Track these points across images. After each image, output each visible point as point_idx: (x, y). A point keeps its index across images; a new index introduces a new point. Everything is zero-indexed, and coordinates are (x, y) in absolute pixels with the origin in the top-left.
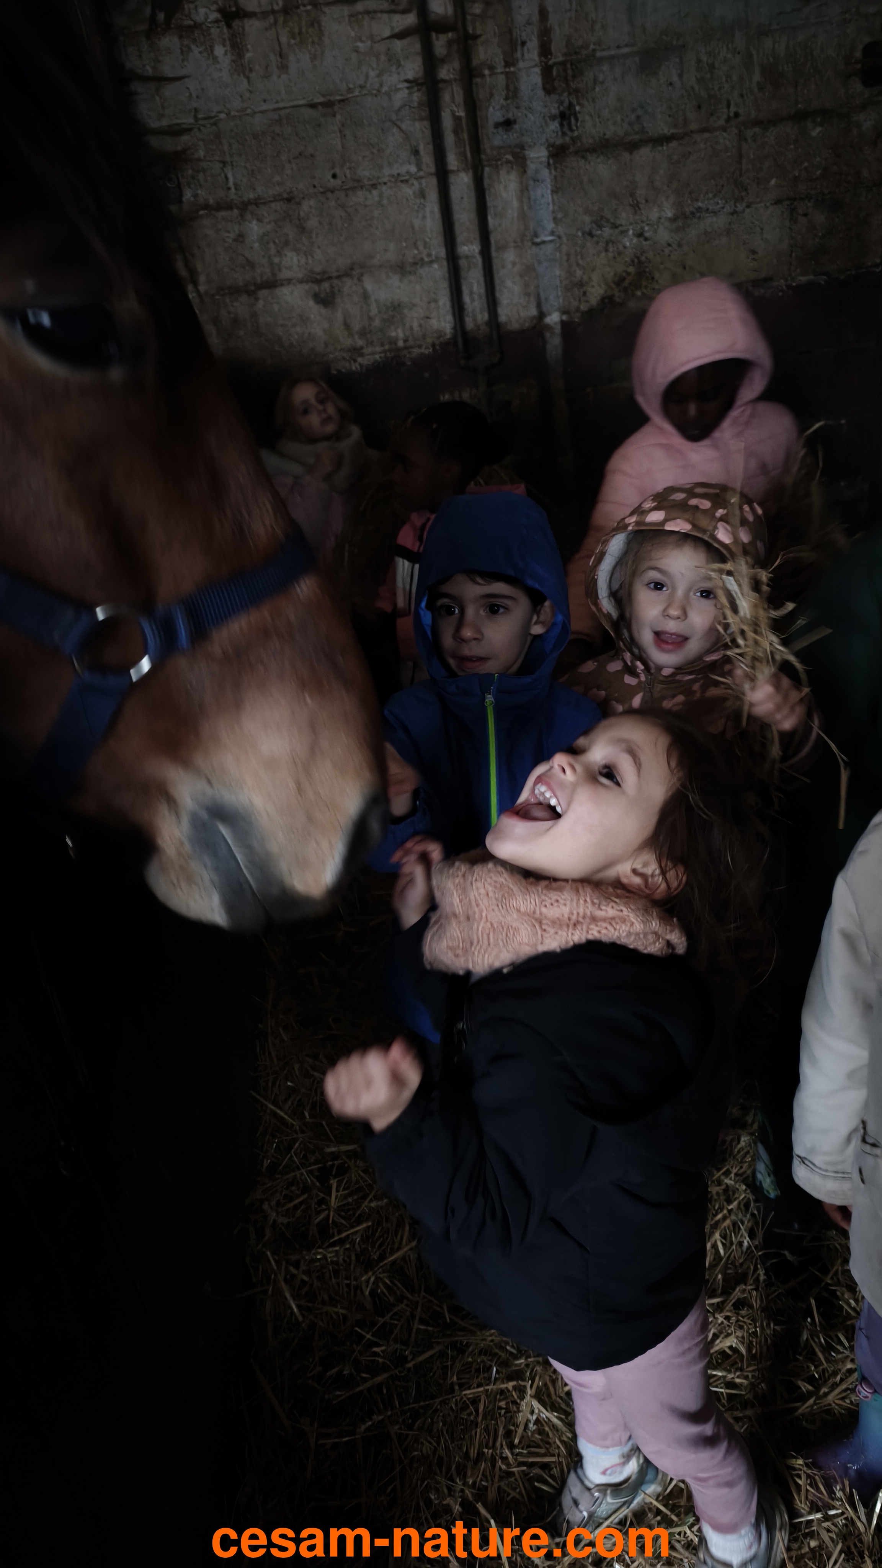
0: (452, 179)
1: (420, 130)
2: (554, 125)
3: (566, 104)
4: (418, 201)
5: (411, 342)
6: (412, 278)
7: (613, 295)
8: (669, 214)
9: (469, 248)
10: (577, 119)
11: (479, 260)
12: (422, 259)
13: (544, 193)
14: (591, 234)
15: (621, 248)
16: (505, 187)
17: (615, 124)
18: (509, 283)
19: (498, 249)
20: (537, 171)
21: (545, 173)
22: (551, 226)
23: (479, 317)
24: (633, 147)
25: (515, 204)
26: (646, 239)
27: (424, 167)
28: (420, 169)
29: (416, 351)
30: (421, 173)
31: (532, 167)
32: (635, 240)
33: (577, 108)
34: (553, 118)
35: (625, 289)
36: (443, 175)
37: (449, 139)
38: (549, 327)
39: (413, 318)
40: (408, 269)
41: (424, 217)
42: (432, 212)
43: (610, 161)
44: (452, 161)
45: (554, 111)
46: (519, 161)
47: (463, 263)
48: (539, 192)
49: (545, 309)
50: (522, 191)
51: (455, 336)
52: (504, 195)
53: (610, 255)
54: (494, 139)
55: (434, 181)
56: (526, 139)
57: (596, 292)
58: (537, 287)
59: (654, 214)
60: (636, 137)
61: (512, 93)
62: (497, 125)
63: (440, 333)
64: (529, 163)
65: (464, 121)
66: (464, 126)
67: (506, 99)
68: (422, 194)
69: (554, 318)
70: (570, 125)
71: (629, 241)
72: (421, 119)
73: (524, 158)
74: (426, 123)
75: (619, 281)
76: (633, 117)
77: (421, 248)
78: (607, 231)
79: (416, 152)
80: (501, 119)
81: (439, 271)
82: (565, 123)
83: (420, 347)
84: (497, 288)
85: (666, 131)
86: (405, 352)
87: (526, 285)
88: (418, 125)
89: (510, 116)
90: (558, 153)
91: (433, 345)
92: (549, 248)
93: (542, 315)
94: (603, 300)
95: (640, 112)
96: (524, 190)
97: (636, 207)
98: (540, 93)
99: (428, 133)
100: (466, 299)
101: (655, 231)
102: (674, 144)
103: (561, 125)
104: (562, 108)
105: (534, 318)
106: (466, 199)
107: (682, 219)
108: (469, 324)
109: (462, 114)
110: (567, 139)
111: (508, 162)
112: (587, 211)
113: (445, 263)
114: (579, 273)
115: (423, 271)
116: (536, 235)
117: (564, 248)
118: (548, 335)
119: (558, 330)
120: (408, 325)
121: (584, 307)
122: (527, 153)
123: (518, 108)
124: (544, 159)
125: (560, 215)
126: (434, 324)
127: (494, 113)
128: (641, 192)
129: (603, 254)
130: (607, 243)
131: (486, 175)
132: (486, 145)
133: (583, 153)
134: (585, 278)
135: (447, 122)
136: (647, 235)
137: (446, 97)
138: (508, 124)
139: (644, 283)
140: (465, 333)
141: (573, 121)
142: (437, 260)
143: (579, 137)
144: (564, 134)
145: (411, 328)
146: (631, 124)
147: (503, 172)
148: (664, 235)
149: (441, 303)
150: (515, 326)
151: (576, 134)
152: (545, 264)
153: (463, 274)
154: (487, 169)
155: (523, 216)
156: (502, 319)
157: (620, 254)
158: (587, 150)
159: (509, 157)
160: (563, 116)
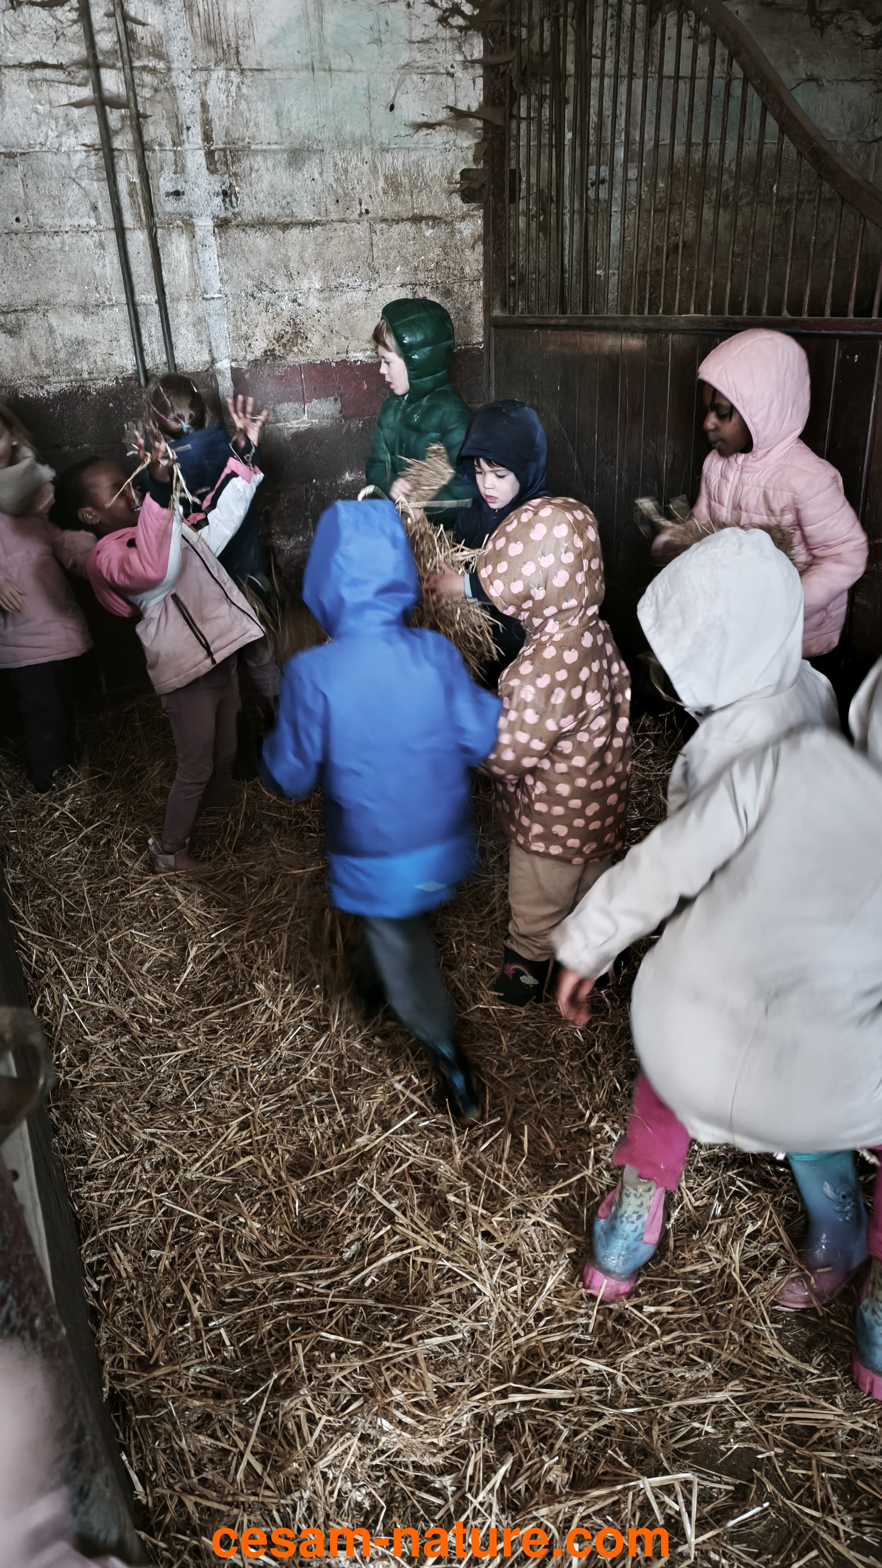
0: (128, 235)
1: (99, 189)
2: (218, 200)
3: (227, 184)
4: (98, 251)
5: (95, 375)
6: (95, 318)
7: (274, 350)
8: (318, 287)
9: (147, 297)
10: (237, 199)
11: (156, 307)
12: (103, 303)
13: (210, 255)
14: (252, 295)
15: (279, 310)
16: (177, 248)
17: (269, 206)
18: (183, 331)
19: (172, 300)
20: (205, 238)
21: (211, 240)
22: (218, 285)
23: (158, 358)
24: (285, 227)
25: (186, 262)
26: (299, 305)
27: (102, 221)
28: (99, 223)
29: (100, 384)
30: (101, 227)
31: (199, 234)
32: (290, 304)
33: (237, 189)
34: (218, 195)
35: (284, 345)
36: (120, 231)
37: (125, 201)
38: (220, 372)
39: (97, 353)
40: (91, 309)
41: (104, 266)
42: (112, 263)
43: (267, 236)
44: (128, 220)
45: (218, 189)
46: (188, 226)
47: (141, 309)
48: (207, 256)
49: (216, 356)
50: (192, 253)
51: (137, 372)
52: (176, 255)
53: (270, 315)
54: (166, 206)
55: (113, 235)
56: (193, 209)
57: (259, 346)
58: (209, 336)
59: (305, 285)
60: (288, 220)
61: (180, 169)
62: (168, 194)
63: (123, 370)
64: (196, 229)
65: (138, 187)
66: (139, 192)
67: (175, 173)
68: (102, 246)
69: (224, 365)
70: (231, 201)
71: (285, 305)
72: (99, 180)
73: (193, 225)
74: (105, 185)
75: (279, 338)
76: (284, 202)
77: (102, 292)
78: (266, 295)
79: (95, 208)
80: (172, 190)
81: (121, 314)
82: (227, 200)
83: (104, 379)
84: (173, 334)
85: (312, 217)
86: (90, 383)
87: (199, 334)
88: (95, 184)
89: (179, 188)
90: (222, 225)
91: (117, 379)
92: (218, 304)
93: (213, 361)
94: (266, 352)
95: (289, 199)
96: (193, 252)
97: (290, 277)
98: (205, 171)
99: (106, 193)
100: (145, 340)
101: (307, 298)
102: (318, 229)
103: (224, 201)
104: (224, 187)
105: (205, 363)
106: (142, 254)
107: (329, 291)
108: (149, 364)
109: (136, 179)
110: (229, 214)
111: (178, 227)
112: (248, 276)
113: (126, 308)
114: (244, 328)
115: (106, 313)
116: (206, 292)
117: (231, 305)
118: (219, 378)
119: (228, 374)
120: (91, 360)
121: (250, 357)
122: (194, 220)
123: (186, 182)
124: (211, 228)
125: (226, 277)
126: (117, 360)
127: (164, 183)
128: (292, 265)
129: (264, 314)
130: (268, 304)
131: (159, 235)
132: (158, 209)
133: (244, 226)
134: (250, 332)
135: (123, 187)
136: (300, 301)
137: (121, 164)
138: (177, 194)
139: (300, 341)
140: (145, 371)
141: (234, 199)
142: (117, 304)
143: (239, 214)
144: (226, 209)
145: (95, 362)
146: (282, 208)
147: (175, 235)
148: (314, 303)
149: (122, 342)
151: (236, 210)
152: (216, 317)
153: (141, 319)
154: (160, 231)
155: (194, 275)
156: (179, 361)
157: (278, 315)
158: (246, 225)
159: (179, 222)
160: (225, 193)
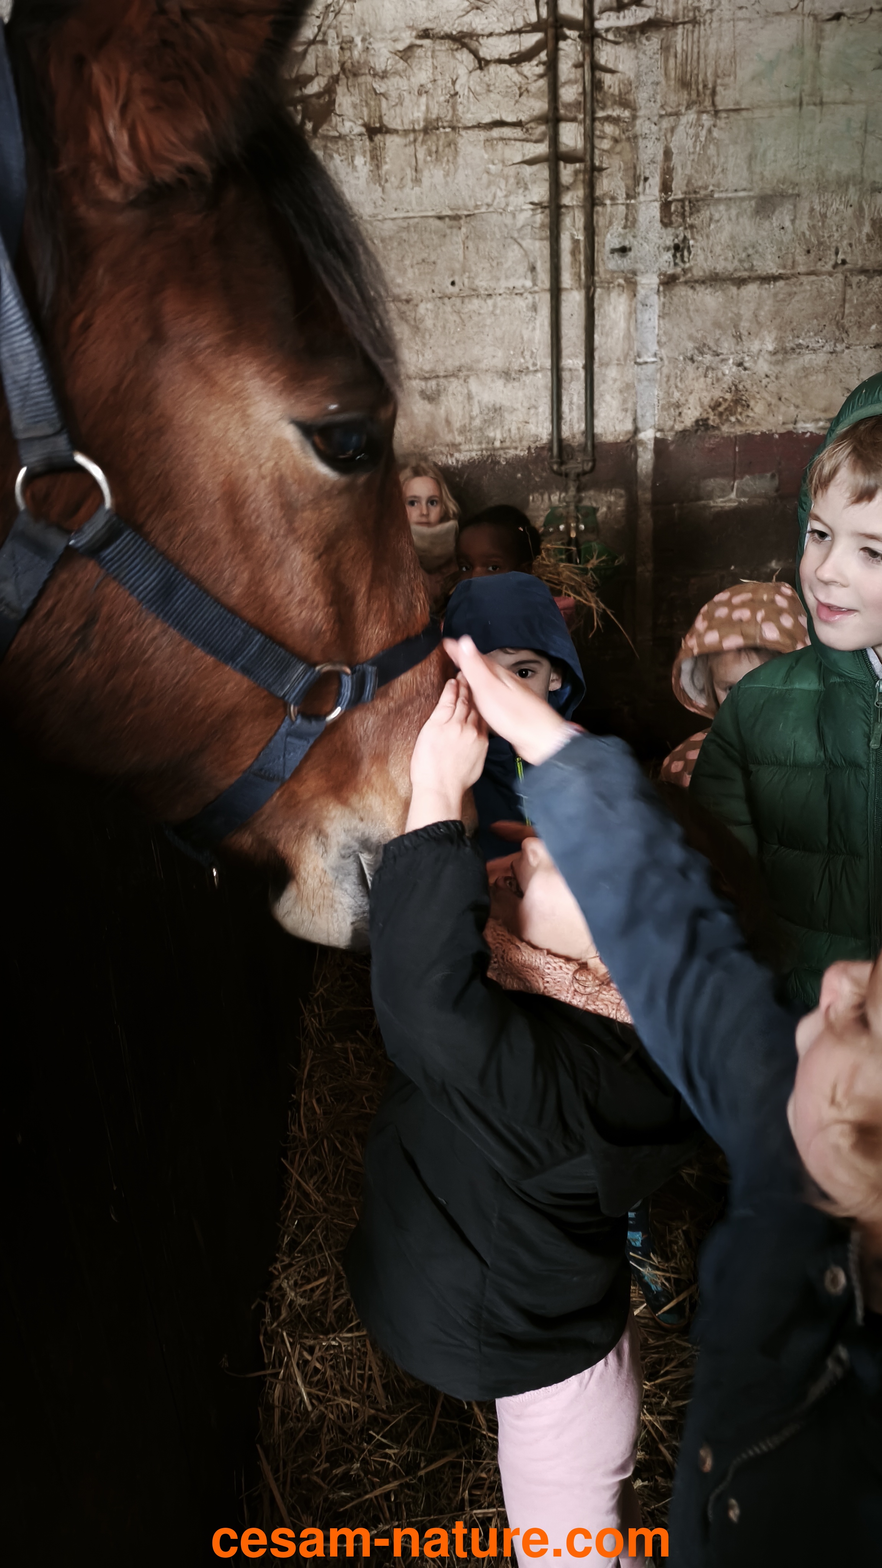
0: (564, 296)
1: (540, 249)
2: (668, 256)
3: (681, 237)
4: (530, 314)
5: (508, 444)
6: (516, 384)
7: (708, 419)
8: (770, 347)
9: (574, 361)
10: (690, 253)
11: (582, 373)
12: (527, 368)
13: (651, 317)
14: (692, 360)
15: (720, 375)
16: (615, 308)
17: (726, 259)
18: (608, 398)
19: (601, 365)
20: (647, 297)
21: (654, 299)
22: (655, 348)
23: (576, 426)
24: (741, 282)
25: (622, 324)
26: (745, 369)
27: (539, 283)
28: (535, 284)
29: (512, 452)
30: (536, 288)
31: (641, 292)
32: (734, 369)
33: (691, 242)
34: (668, 249)
35: (721, 414)
36: (556, 292)
37: (566, 259)
38: (642, 443)
39: (512, 422)
40: (513, 375)
41: (534, 329)
42: (542, 325)
43: (717, 294)
44: (567, 280)
45: (669, 242)
46: (631, 283)
47: (565, 375)
48: (646, 317)
49: (640, 425)
50: (630, 313)
51: (551, 442)
52: (613, 316)
53: (709, 381)
54: (607, 264)
55: (547, 297)
56: (640, 267)
57: (691, 415)
58: (635, 404)
59: (755, 346)
60: (745, 274)
61: (630, 222)
62: (613, 251)
63: (537, 438)
64: (639, 288)
65: (582, 245)
66: (582, 249)
67: (625, 227)
68: (534, 308)
69: (648, 435)
70: (682, 256)
71: (729, 370)
72: (541, 239)
73: (635, 284)
74: (547, 244)
75: (715, 406)
76: (744, 255)
77: (528, 357)
78: (708, 358)
79: (533, 269)
80: (617, 246)
81: (543, 380)
82: (678, 255)
83: (516, 448)
84: (596, 402)
85: (775, 270)
86: (501, 452)
87: (625, 401)
88: (538, 244)
89: (627, 244)
90: (669, 282)
91: (529, 448)
92: (650, 369)
93: (636, 431)
94: (697, 421)
95: (750, 251)
96: (632, 313)
97: (739, 337)
98: (658, 225)
99: (547, 252)
100: (565, 408)
101: (755, 362)
102: (781, 283)
103: (674, 256)
104: (676, 241)
105: (627, 432)
106: (575, 316)
107: (782, 353)
108: (566, 433)
109: (581, 237)
110: (679, 270)
111: (619, 285)
112: (691, 337)
113: (549, 373)
114: (677, 395)
115: (528, 379)
116: (639, 356)
117: (665, 371)
118: (640, 449)
119: (651, 446)
120: (506, 428)
121: (679, 427)
122: (638, 278)
123: (634, 237)
124: (655, 286)
125: (664, 339)
126: (532, 429)
127: (610, 239)
128: (744, 325)
129: (702, 379)
130: (707, 369)
131: (597, 296)
132: (600, 269)
133: (693, 284)
134: (683, 400)
135: (566, 244)
136: (747, 365)
137: (567, 221)
138: (623, 250)
139: (739, 410)
140: (560, 440)
141: (686, 253)
142: (542, 369)
143: (690, 269)
144: (676, 264)
145: (510, 430)
146: (741, 261)
147: (614, 295)
148: (763, 366)
149: (541, 410)
150: (610, 438)
151: (687, 265)
152: (646, 383)
153: (565, 385)
154: (599, 291)
155: (629, 336)
156: (598, 430)
157: (718, 380)
158: (696, 281)
159: (621, 281)
160: (677, 248)
